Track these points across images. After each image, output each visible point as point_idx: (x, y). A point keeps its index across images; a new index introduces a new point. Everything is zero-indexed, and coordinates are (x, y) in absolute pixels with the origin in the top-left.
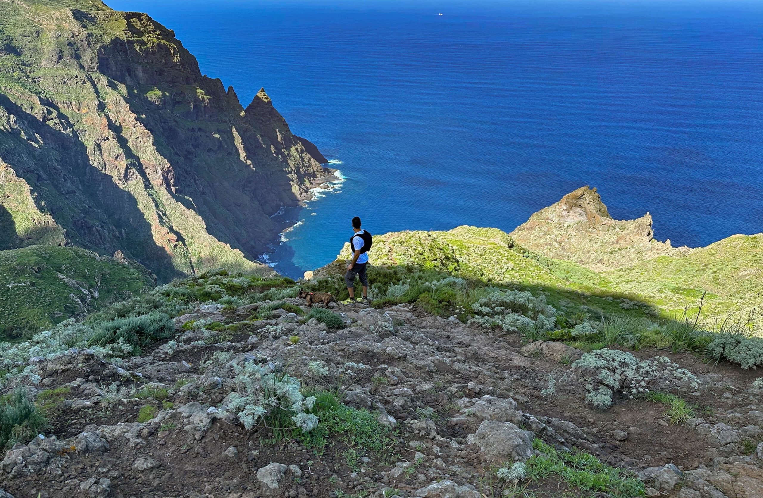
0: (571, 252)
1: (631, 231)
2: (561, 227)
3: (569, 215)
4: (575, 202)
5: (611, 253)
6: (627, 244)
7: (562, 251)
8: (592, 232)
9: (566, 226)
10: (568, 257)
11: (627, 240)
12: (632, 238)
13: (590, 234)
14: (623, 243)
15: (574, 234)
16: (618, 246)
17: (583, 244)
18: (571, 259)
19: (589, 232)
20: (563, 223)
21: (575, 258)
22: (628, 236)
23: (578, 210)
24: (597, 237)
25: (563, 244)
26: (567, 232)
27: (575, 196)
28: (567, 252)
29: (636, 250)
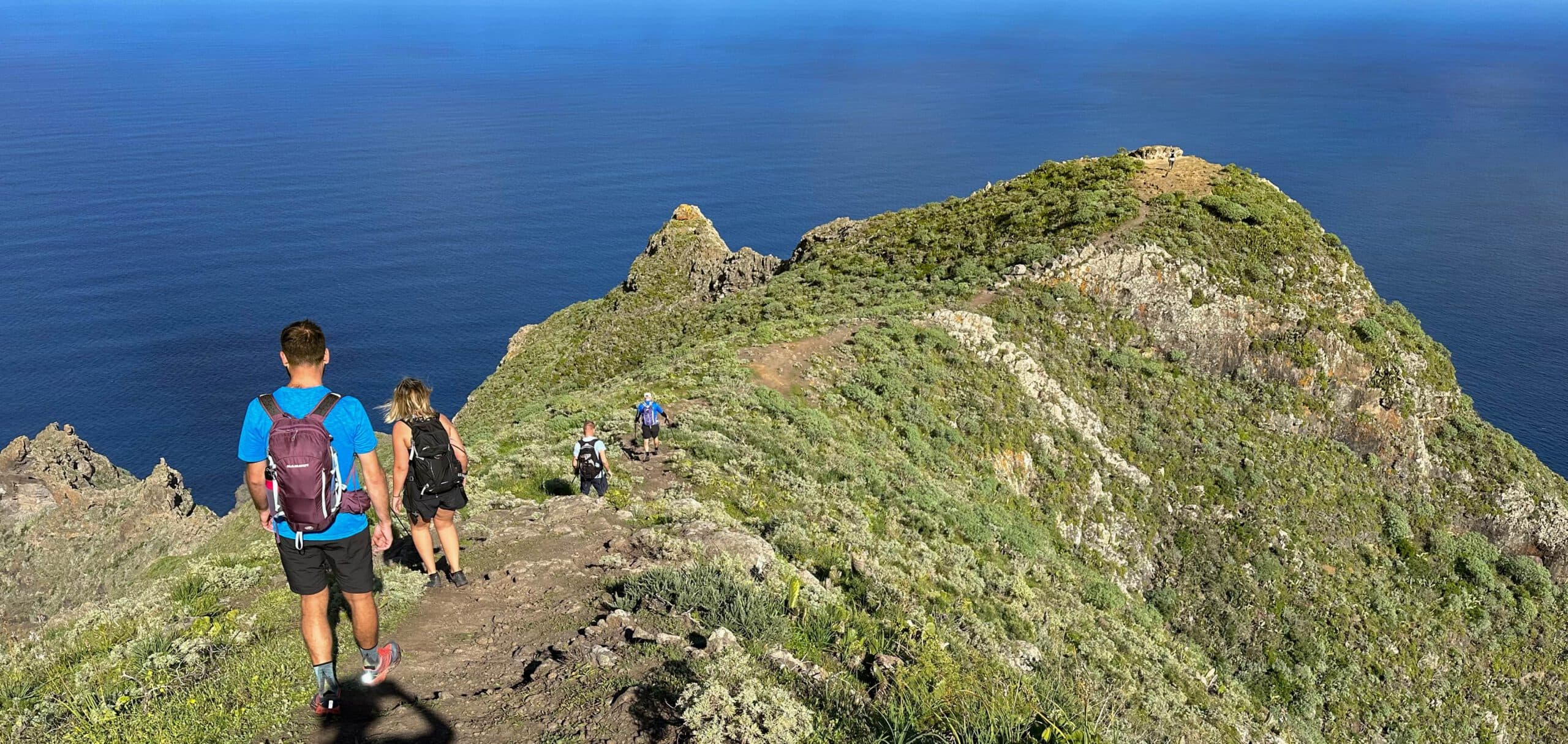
0: (42, 589)
1: (139, 506)
2: (9, 537)
3: (19, 505)
4: (14, 473)
5: (116, 565)
6: (141, 537)
7: (23, 593)
8: (73, 530)
9: (18, 530)
10: (40, 600)
11: (138, 527)
12: (147, 522)
13: (73, 535)
14: (133, 537)
15: (38, 544)
16: (125, 546)
17: (63, 561)
18: (48, 602)
19: (67, 530)
20: (12, 526)
21: (55, 597)
22: (138, 521)
23: (32, 487)
24: (88, 536)
25: (18, 576)
26: (23, 544)
27: (9, 460)
28: (34, 591)
29: (155, 546)
